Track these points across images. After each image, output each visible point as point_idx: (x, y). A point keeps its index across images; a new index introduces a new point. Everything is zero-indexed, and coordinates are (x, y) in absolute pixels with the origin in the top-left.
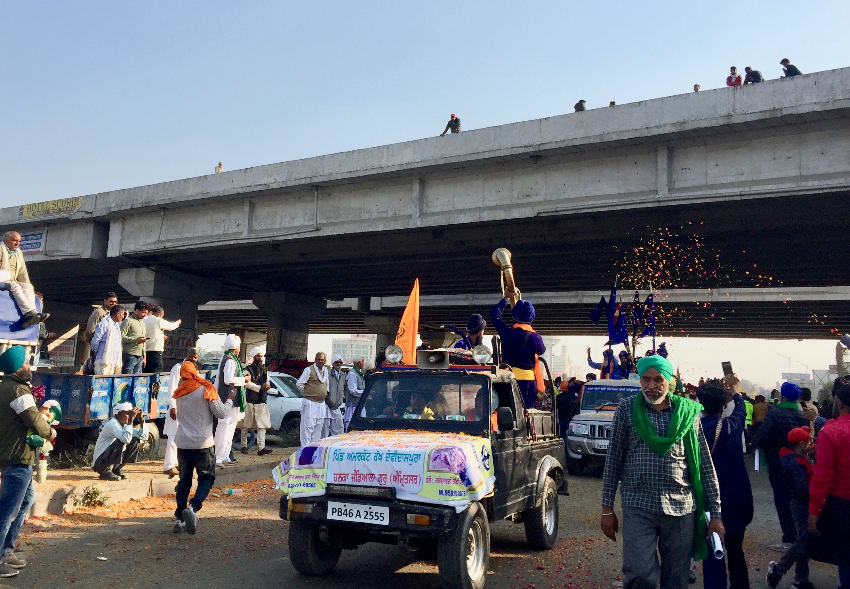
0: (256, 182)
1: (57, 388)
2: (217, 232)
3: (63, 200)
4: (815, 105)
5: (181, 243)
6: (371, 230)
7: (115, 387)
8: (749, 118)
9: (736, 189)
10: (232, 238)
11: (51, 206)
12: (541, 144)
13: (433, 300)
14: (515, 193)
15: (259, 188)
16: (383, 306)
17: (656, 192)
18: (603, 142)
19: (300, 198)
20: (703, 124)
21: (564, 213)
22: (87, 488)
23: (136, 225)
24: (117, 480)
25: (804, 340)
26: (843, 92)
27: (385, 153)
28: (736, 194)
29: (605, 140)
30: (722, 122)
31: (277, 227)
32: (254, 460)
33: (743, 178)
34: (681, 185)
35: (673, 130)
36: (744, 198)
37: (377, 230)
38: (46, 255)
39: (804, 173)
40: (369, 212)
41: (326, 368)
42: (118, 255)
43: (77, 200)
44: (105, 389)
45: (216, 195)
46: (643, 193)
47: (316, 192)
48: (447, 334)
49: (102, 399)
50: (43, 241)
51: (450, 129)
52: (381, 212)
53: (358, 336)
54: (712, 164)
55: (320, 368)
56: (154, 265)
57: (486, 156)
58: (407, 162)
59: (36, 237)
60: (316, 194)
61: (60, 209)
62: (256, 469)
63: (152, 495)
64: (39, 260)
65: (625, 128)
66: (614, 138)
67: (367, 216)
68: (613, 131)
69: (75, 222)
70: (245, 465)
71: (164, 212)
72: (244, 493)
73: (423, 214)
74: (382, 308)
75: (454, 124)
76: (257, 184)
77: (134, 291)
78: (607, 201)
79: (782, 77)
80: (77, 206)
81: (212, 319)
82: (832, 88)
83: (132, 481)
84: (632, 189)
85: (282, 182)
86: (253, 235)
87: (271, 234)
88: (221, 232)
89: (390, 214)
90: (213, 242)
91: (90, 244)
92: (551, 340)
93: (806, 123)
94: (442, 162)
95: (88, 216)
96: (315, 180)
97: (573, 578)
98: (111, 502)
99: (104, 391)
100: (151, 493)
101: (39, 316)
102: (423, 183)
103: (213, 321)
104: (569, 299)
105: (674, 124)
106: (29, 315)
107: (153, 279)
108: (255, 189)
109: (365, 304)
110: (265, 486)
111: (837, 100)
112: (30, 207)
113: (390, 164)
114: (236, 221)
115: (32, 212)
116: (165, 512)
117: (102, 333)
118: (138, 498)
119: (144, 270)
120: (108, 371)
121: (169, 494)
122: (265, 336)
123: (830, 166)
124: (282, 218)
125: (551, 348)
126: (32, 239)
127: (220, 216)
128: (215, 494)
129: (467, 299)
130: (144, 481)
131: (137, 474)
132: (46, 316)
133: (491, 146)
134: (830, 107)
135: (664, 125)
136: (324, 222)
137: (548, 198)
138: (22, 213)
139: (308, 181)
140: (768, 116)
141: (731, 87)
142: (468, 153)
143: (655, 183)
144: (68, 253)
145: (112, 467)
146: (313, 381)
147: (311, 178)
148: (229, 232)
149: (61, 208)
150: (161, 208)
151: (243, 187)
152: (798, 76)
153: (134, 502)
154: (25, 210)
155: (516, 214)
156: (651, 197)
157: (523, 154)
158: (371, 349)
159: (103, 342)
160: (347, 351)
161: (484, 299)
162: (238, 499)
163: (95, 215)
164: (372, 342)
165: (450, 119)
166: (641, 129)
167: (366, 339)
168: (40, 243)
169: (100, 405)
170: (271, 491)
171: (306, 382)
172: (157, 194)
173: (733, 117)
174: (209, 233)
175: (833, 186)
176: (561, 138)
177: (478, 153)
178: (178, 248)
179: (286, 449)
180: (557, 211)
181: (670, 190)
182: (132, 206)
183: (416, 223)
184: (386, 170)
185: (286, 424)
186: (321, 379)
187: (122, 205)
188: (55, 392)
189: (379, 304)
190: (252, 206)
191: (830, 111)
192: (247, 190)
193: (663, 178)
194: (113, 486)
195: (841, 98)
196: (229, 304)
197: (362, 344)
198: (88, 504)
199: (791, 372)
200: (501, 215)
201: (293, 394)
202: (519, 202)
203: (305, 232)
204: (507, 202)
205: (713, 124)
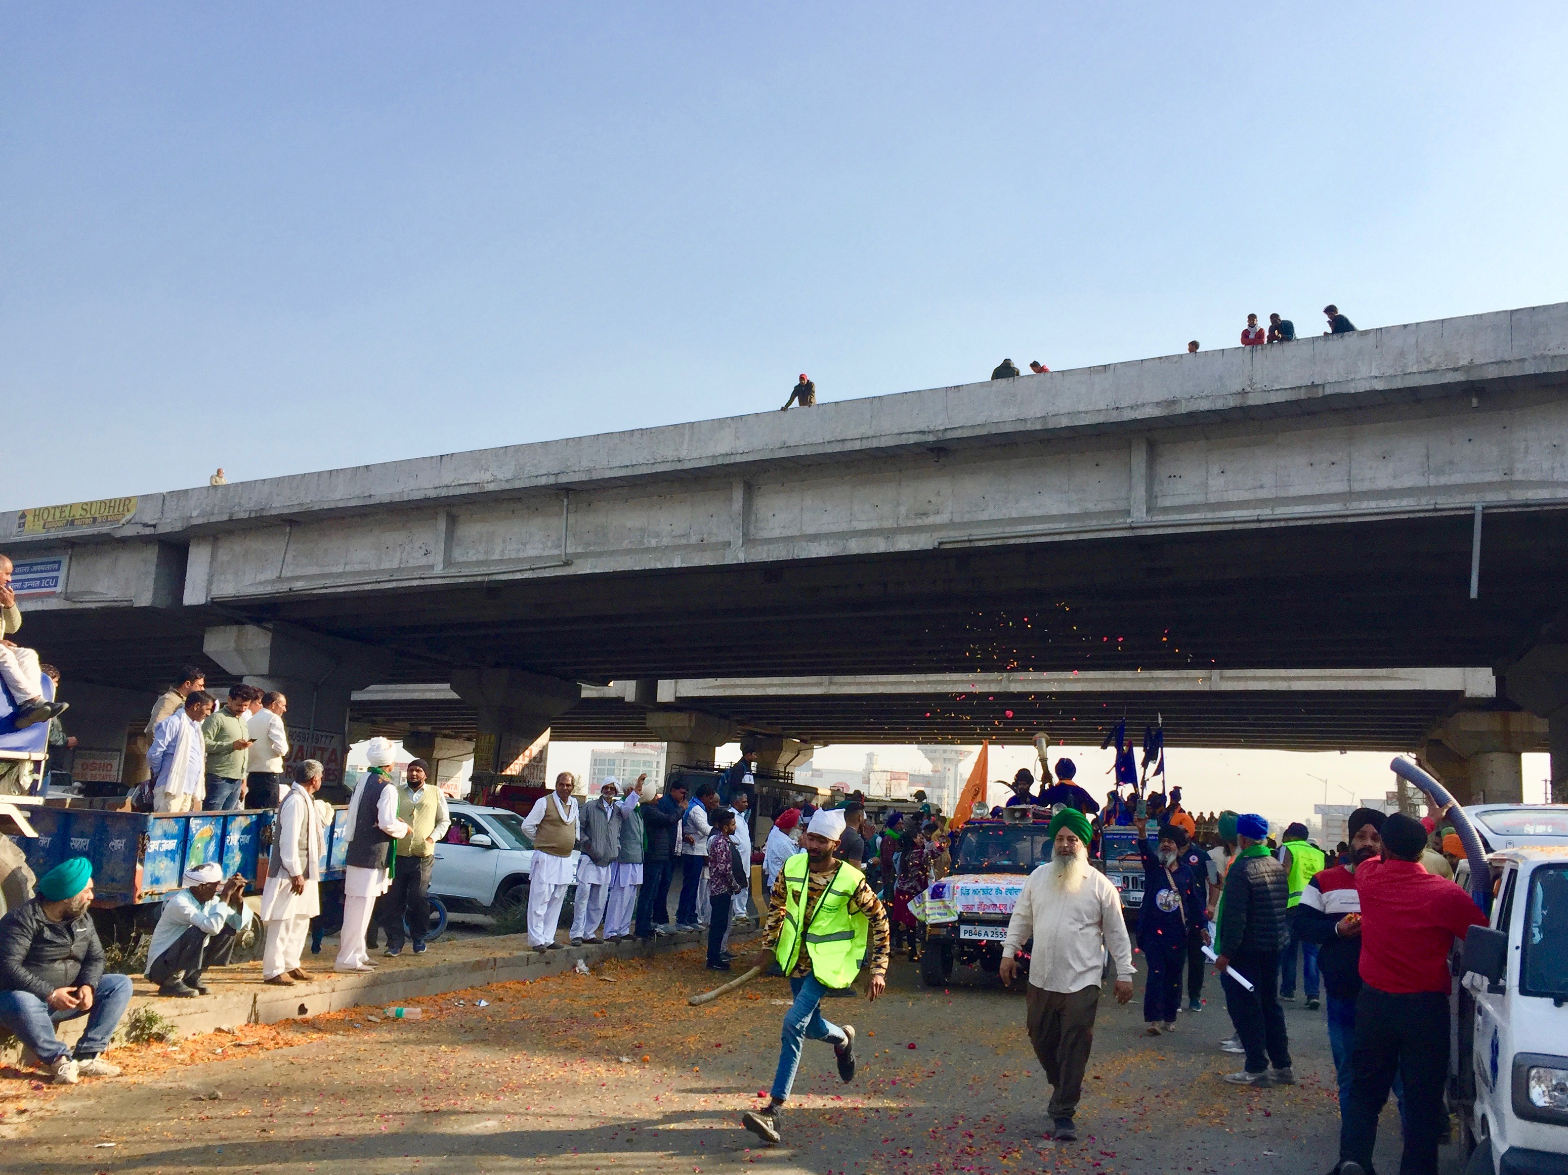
0: (459, 479)
1: (82, 836)
2: (386, 565)
3: (103, 502)
4: (1376, 380)
5: (321, 583)
6: (659, 566)
7: (190, 834)
8: (1274, 398)
9: (1251, 511)
10: (416, 575)
11: (78, 513)
12: (946, 430)
13: (763, 686)
14: (903, 510)
15: (465, 490)
16: (678, 695)
17: (1128, 513)
18: (1046, 430)
19: (537, 509)
20: (1204, 405)
21: (981, 544)
22: (135, 1011)
23: (237, 548)
24: (192, 997)
25: (1349, 752)
26: (1418, 362)
27: (687, 437)
28: (1251, 518)
29: (1050, 426)
30: (1232, 403)
31: (496, 557)
32: (444, 957)
33: (1262, 494)
34: (1167, 502)
35: (1157, 412)
36: (1264, 525)
37: (670, 566)
38: (66, 599)
39: (1357, 487)
40: (657, 535)
41: (575, 800)
42: (202, 601)
43: (127, 502)
44: (172, 837)
45: (386, 500)
46: (1107, 514)
47: (565, 500)
48: (786, 743)
49: (166, 856)
50: (62, 575)
51: (797, 399)
52: (679, 536)
53: (634, 745)
54: (1215, 470)
55: (564, 799)
56: (268, 621)
57: (857, 446)
58: (723, 451)
59: (49, 567)
60: (565, 503)
61: (95, 519)
62: (446, 972)
63: (256, 1022)
64: (54, 608)
65: (1081, 408)
66: (1065, 422)
67: (654, 543)
68: (1063, 411)
69: (124, 543)
70: (428, 966)
71: (291, 526)
72: (424, 1015)
73: (748, 540)
74: (676, 698)
75: (804, 391)
76: (461, 482)
77: (232, 665)
78: (1052, 526)
79: (1326, 334)
80: (126, 513)
81: (377, 715)
82: (1402, 354)
83: (220, 997)
84: (1091, 507)
85: (507, 481)
86: (453, 571)
87: (484, 570)
88: (395, 565)
89: (694, 540)
90: (379, 582)
91: (150, 583)
92: (956, 752)
93: (1360, 408)
94: (783, 454)
95: (148, 531)
96: (563, 479)
97: (976, 1138)
98: (178, 1035)
99: (170, 842)
100: (255, 1018)
101: (49, 708)
102: (750, 489)
103: (379, 718)
104: (986, 685)
105: (1158, 404)
106: (29, 706)
107: (268, 645)
108: (458, 492)
109: (648, 691)
110: (462, 1002)
111: (1410, 374)
112: (38, 513)
113: (695, 455)
114: (423, 546)
115: (42, 523)
116: (280, 1051)
117: (168, 738)
118: (230, 1027)
119: (251, 630)
120: (177, 806)
121: (287, 1019)
122: (471, 746)
123: (1395, 478)
124: (504, 541)
125: (956, 765)
126: (42, 571)
127: (392, 538)
128: (370, 1018)
129: (821, 684)
130: (242, 998)
131: (229, 986)
132: (61, 708)
133: (866, 430)
134: (1398, 384)
135: (1143, 405)
136: (579, 550)
137: (957, 519)
138: (24, 523)
139: (552, 480)
140: (1302, 395)
141: (1248, 348)
142: (827, 439)
143: (1128, 499)
144: (109, 597)
145: (182, 974)
146: (551, 820)
147: (557, 475)
148: (410, 565)
149: (97, 515)
150: (283, 520)
151: (436, 488)
152: (1351, 333)
153: (223, 1034)
154: (30, 518)
155: (903, 544)
156: (1119, 521)
157: (916, 444)
158: (658, 767)
159: (168, 755)
160: (616, 772)
161: (850, 684)
162: (412, 1024)
163: (161, 530)
164: (659, 755)
165: (798, 382)
166: (1107, 409)
167: (649, 751)
168: (57, 577)
169: (162, 866)
170: (473, 1009)
171: (538, 823)
172: (278, 495)
173: (1250, 395)
174: (374, 567)
175: (1399, 509)
176: (980, 420)
177: (844, 440)
178: (315, 592)
179: (501, 937)
180: (970, 541)
181: (1149, 511)
182: (231, 515)
183: (737, 556)
184: (688, 465)
185: (504, 895)
186: (564, 818)
187: (213, 514)
188: (78, 843)
189: (673, 691)
190: (452, 521)
191: (1399, 390)
192: (444, 493)
193: (1140, 492)
194: (183, 1006)
195: (1414, 370)
196: (409, 691)
197: (642, 759)
198: (137, 1039)
199: (1328, 803)
200: (880, 546)
201: (518, 844)
202: (909, 525)
203: (545, 568)
204: (889, 524)
205: (1219, 405)
